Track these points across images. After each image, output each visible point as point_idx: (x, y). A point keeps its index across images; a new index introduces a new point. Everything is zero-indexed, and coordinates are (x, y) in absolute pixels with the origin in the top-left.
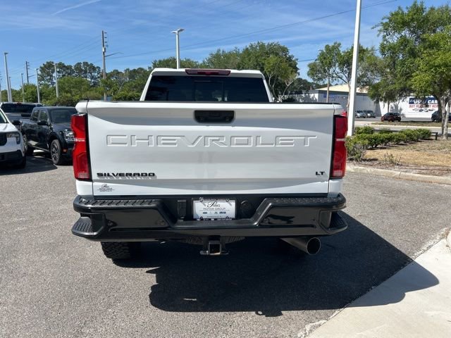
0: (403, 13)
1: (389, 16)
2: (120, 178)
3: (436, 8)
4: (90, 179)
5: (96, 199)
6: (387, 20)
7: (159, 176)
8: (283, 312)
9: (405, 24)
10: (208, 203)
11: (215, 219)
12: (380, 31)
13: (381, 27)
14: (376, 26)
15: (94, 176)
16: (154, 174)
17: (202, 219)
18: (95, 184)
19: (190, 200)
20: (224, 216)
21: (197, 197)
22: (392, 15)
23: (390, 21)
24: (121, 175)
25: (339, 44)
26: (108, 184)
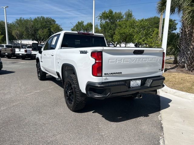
0: (107, 13)
1: (102, 13)
2: (111, 75)
3: (117, 13)
4: (102, 76)
5: (103, 83)
6: (101, 15)
7: (123, 73)
8: (149, 115)
9: (107, 17)
10: (134, 81)
11: (136, 87)
12: (99, 19)
13: (99, 17)
14: (98, 17)
15: (103, 75)
16: (121, 73)
17: (132, 87)
18: (103, 77)
19: (129, 81)
20: (138, 85)
21: (131, 80)
22: (103, 13)
23: (102, 15)
24: (112, 74)
25: (83, 22)
26: (107, 77)
